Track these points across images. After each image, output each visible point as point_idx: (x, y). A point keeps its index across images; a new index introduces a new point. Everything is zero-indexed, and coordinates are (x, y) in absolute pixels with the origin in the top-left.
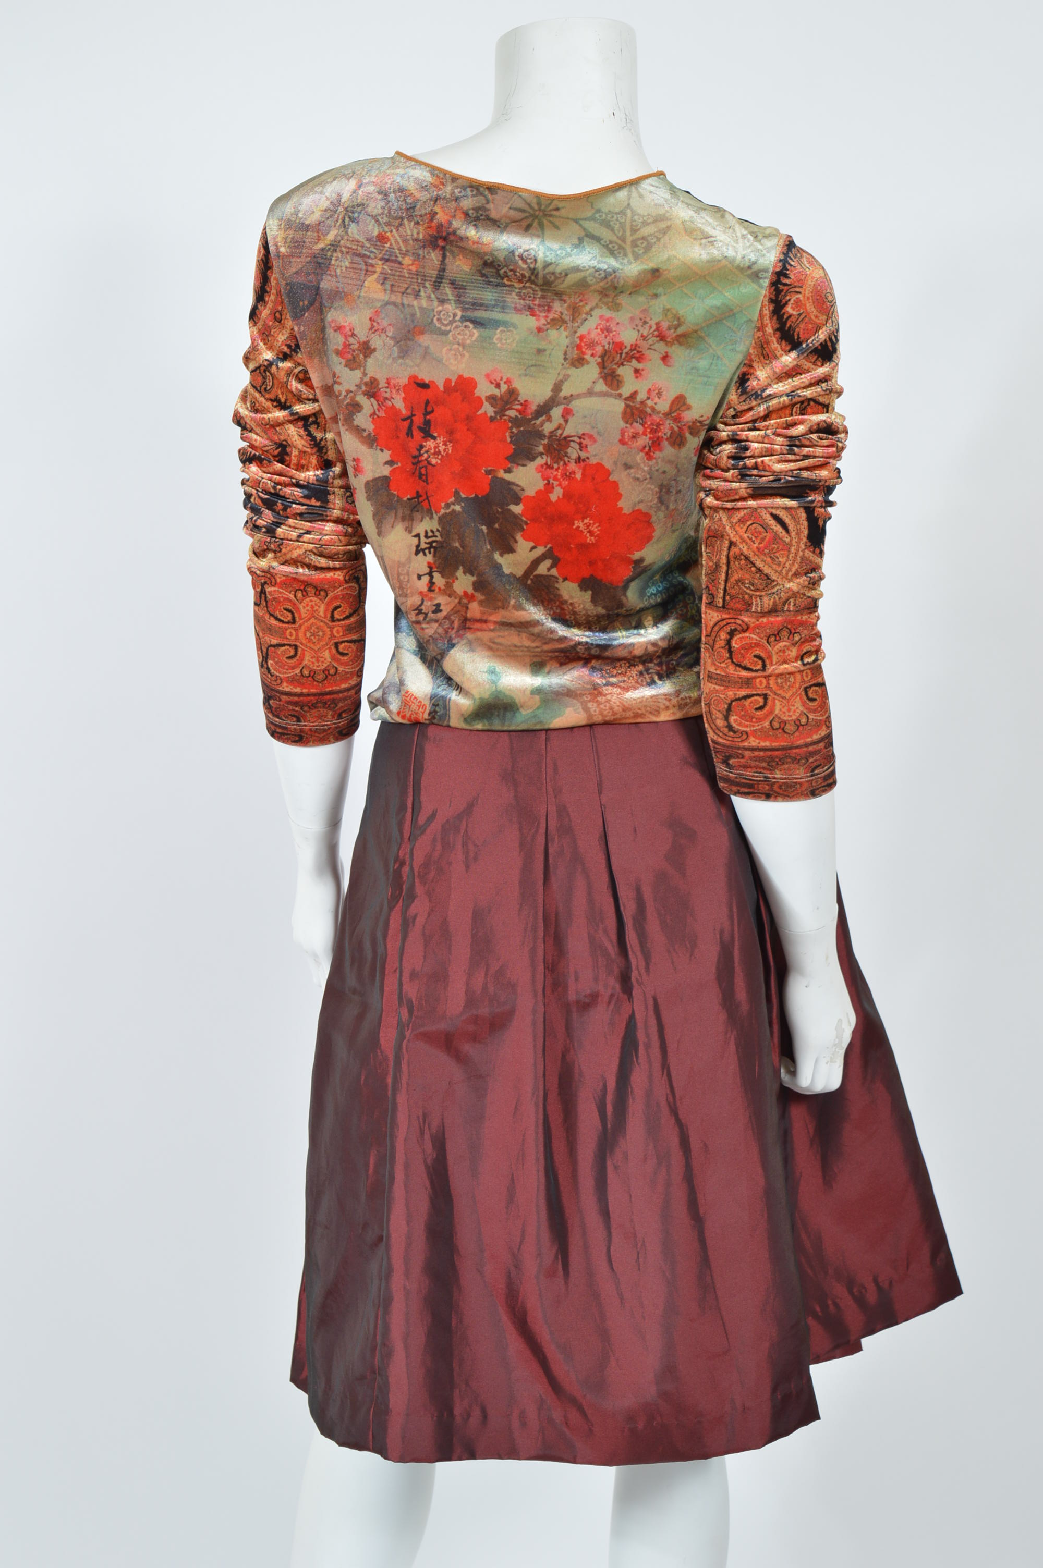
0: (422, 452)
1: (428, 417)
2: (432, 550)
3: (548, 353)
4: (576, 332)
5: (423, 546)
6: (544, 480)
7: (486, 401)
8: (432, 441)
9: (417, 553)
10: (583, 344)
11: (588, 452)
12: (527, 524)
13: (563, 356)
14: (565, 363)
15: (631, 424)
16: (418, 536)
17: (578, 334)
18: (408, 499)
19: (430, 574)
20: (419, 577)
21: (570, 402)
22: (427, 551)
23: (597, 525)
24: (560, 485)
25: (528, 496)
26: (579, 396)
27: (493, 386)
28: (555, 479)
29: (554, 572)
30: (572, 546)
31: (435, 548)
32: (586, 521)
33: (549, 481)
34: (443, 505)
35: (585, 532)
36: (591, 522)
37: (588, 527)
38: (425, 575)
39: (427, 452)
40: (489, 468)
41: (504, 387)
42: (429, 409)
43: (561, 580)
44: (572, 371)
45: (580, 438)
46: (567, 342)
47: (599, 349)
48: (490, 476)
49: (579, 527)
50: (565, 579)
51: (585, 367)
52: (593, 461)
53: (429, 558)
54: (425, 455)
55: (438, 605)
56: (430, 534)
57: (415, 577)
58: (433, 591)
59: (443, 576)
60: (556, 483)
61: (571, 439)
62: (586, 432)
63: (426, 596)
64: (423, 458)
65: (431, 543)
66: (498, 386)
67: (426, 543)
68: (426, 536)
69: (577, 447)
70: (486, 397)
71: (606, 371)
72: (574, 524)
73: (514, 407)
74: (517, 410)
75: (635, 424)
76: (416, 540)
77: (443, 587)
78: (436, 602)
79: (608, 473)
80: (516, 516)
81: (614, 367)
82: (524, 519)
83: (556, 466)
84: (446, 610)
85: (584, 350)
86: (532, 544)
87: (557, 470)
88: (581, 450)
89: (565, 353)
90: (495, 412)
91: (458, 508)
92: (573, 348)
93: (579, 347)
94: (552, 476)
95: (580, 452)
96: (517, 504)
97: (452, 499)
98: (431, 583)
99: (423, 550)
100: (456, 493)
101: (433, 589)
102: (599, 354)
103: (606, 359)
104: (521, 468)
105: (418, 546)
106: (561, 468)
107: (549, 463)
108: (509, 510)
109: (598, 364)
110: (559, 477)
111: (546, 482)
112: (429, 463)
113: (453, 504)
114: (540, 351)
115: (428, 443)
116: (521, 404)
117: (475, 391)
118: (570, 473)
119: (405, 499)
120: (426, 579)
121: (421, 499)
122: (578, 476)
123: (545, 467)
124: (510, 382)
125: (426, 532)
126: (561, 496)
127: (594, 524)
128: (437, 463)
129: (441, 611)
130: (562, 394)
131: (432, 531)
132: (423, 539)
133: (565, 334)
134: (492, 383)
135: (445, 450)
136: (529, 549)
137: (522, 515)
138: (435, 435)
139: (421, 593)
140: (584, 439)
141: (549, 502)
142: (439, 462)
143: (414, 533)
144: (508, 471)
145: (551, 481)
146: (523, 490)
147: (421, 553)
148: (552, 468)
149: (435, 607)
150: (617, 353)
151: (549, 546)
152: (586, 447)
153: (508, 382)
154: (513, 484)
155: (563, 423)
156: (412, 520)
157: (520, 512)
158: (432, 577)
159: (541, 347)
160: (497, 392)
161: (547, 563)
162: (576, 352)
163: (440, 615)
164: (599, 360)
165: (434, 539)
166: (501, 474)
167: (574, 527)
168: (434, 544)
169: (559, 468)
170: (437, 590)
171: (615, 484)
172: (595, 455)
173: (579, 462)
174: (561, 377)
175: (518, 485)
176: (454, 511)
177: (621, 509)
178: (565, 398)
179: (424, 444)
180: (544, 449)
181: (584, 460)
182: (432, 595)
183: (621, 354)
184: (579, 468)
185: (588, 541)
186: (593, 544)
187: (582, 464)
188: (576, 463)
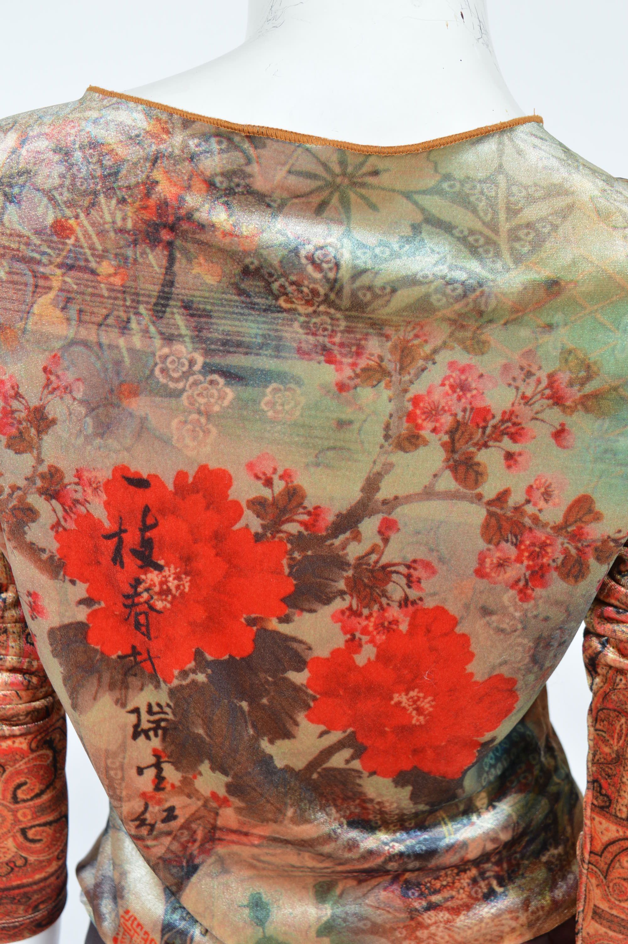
0: (139, 590)
1: (148, 534)
2: (160, 732)
3: (356, 426)
4: (406, 391)
5: (145, 725)
6: (345, 633)
7: (249, 508)
8: (156, 572)
9: (135, 736)
10: (418, 412)
11: (421, 589)
12: (314, 699)
13: (384, 433)
14: (386, 444)
15: (497, 544)
16: (136, 711)
17: (409, 395)
18: (119, 657)
19: (158, 766)
20: (140, 771)
21: (393, 508)
22: (151, 734)
23: (430, 698)
24: (372, 641)
25: (318, 658)
26: (409, 499)
27: (259, 483)
28: (365, 631)
29: (356, 764)
30: (387, 729)
31: (165, 730)
32: (412, 694)
33: (353, 636)
34: (176, 672)
35: (410, 709)
36: (421, 695)
37: (415, 702)
38: (148, 767)
39: (147, 590)
40: (253, 616)
41: (279, 485)
42: (150, 521)
43: (366, 774)
44: (398, 458)
45: (409, 567)
46: (390, 407)
47: (446, 420)
48: (255, 628)
49: (400, 703)
50: (373, 773)
51: (422, 451)
52: (430, 603)
53: (156, 742)
54: (145, 595)
55: (171, 810)
56: (156, 709)
57: (134, 771)
58: (163, 789)
59: (177, 769)
60: (365, 638)
61: (393, 569)
62: (418, 557)
63: (152, 798)
64: (142, 600)
65: (157, 722)
66: (268, 483)
67: (149, 721)
68: (150, 711)
69: (403, 581)
70: (248, 502)
71: (456, 456)
72: (392, 699)
73: (296, 517)
74: (302, 523)
75: (503, 544)
76: (133, 718)
77: (177, 784)
78: (167, 805)
79: (454, 622)
80: (296, 688)
81: (472, 449)
82: (310, 692)
83: (366, 612)
84: (182, 817)
85: (420, 421)
86: (322, 728)
87: (368, 618)
88: (409, 587)
89: (387, 427)
90: (264, 527)
91: (201, 678)
92: (400, 418)
93: (411, 417)
94: (359, 627)
95: (407, 590)
96: (299, 670)
97: (192, 664)
98: (159, 780)
99: (146, 733)
100: (198, 655)
101: (162, 786)
102: (446, 427)
103: (457, 436)
104: (306, 615)
105: (136, 726)
106: (375, 615)
107: (355, 607)
108: (286, 679)
109: (444, 445)
110: (371, 629)
111: (349, 636)
112: (152, 608)
113: (194, 672)
114: (342, 424)
115: (149, 576)
116: (309, 513)
117: (230, 492)
118: (390, 623)
119: (114, 657)
120: (150, 773)
121: (139, 659)
122: (404, 627)
123: (347, 613)
124: (290, 476)
125: (150, 706)
126: (373, 658)
127: (425, 698)
128: (164, 607)
129: (175, 818)
130: (380, 496)
131: (159, 705)
132: (145, 716)
133: (386, 394)
134: (257, 477)
135: (178, 587)
136: (318, 734)
137: (308, 686)
138: (162, 562)
139: (144, 795)
140: (415, 569)
141: (352, 667)
142: (169, 606)
143: (130, 707)
144: (286, 620)
145: (358, 635)
146: (310, 648)
147: (142, 737)
148: (360, 615)
149: (165, 814)
150: (478, 425)
151: (349, 730)
152: (419, 581)
153: (286, 476)
154: (294, 639)
155: (381, 543)
156: (127, 688)
157: (305, 682)
158: (160, 770)
159: (343, 417)
160: (266, 493)
161: (347, 753)
162: (405, 425)
163: (175, 825)
164: (446, 438)
165: (162, 716)
166: (274, 624)
167: (392, 703)
168: (163, 724)
169: (371, 615)
170: (168, 787)
171: (465, 639)
172: (434, 594)
173: (406, 606)
174: (378, 468)
175: (301, 642)
176: (193, 682)
177: (471, 675)
178: (385, 502)
179: (143, 577)
180: (347, 585)
181: (414, 603)
182: (161, 795)
183: (484, 428)
184: (405, 615)
185: (414, 721)
186: (421, 726)
187: (411, 608)
188: (400, 606)
